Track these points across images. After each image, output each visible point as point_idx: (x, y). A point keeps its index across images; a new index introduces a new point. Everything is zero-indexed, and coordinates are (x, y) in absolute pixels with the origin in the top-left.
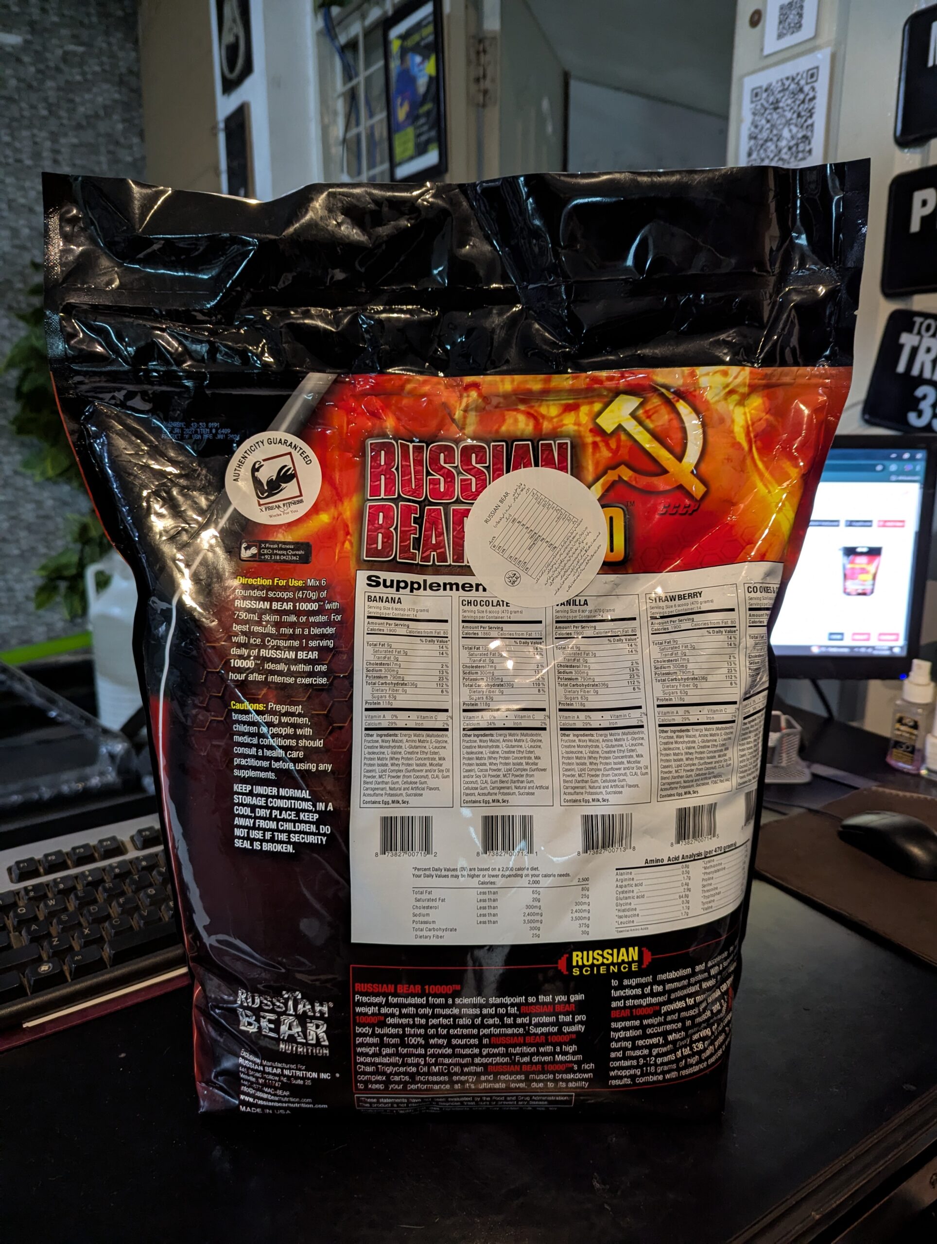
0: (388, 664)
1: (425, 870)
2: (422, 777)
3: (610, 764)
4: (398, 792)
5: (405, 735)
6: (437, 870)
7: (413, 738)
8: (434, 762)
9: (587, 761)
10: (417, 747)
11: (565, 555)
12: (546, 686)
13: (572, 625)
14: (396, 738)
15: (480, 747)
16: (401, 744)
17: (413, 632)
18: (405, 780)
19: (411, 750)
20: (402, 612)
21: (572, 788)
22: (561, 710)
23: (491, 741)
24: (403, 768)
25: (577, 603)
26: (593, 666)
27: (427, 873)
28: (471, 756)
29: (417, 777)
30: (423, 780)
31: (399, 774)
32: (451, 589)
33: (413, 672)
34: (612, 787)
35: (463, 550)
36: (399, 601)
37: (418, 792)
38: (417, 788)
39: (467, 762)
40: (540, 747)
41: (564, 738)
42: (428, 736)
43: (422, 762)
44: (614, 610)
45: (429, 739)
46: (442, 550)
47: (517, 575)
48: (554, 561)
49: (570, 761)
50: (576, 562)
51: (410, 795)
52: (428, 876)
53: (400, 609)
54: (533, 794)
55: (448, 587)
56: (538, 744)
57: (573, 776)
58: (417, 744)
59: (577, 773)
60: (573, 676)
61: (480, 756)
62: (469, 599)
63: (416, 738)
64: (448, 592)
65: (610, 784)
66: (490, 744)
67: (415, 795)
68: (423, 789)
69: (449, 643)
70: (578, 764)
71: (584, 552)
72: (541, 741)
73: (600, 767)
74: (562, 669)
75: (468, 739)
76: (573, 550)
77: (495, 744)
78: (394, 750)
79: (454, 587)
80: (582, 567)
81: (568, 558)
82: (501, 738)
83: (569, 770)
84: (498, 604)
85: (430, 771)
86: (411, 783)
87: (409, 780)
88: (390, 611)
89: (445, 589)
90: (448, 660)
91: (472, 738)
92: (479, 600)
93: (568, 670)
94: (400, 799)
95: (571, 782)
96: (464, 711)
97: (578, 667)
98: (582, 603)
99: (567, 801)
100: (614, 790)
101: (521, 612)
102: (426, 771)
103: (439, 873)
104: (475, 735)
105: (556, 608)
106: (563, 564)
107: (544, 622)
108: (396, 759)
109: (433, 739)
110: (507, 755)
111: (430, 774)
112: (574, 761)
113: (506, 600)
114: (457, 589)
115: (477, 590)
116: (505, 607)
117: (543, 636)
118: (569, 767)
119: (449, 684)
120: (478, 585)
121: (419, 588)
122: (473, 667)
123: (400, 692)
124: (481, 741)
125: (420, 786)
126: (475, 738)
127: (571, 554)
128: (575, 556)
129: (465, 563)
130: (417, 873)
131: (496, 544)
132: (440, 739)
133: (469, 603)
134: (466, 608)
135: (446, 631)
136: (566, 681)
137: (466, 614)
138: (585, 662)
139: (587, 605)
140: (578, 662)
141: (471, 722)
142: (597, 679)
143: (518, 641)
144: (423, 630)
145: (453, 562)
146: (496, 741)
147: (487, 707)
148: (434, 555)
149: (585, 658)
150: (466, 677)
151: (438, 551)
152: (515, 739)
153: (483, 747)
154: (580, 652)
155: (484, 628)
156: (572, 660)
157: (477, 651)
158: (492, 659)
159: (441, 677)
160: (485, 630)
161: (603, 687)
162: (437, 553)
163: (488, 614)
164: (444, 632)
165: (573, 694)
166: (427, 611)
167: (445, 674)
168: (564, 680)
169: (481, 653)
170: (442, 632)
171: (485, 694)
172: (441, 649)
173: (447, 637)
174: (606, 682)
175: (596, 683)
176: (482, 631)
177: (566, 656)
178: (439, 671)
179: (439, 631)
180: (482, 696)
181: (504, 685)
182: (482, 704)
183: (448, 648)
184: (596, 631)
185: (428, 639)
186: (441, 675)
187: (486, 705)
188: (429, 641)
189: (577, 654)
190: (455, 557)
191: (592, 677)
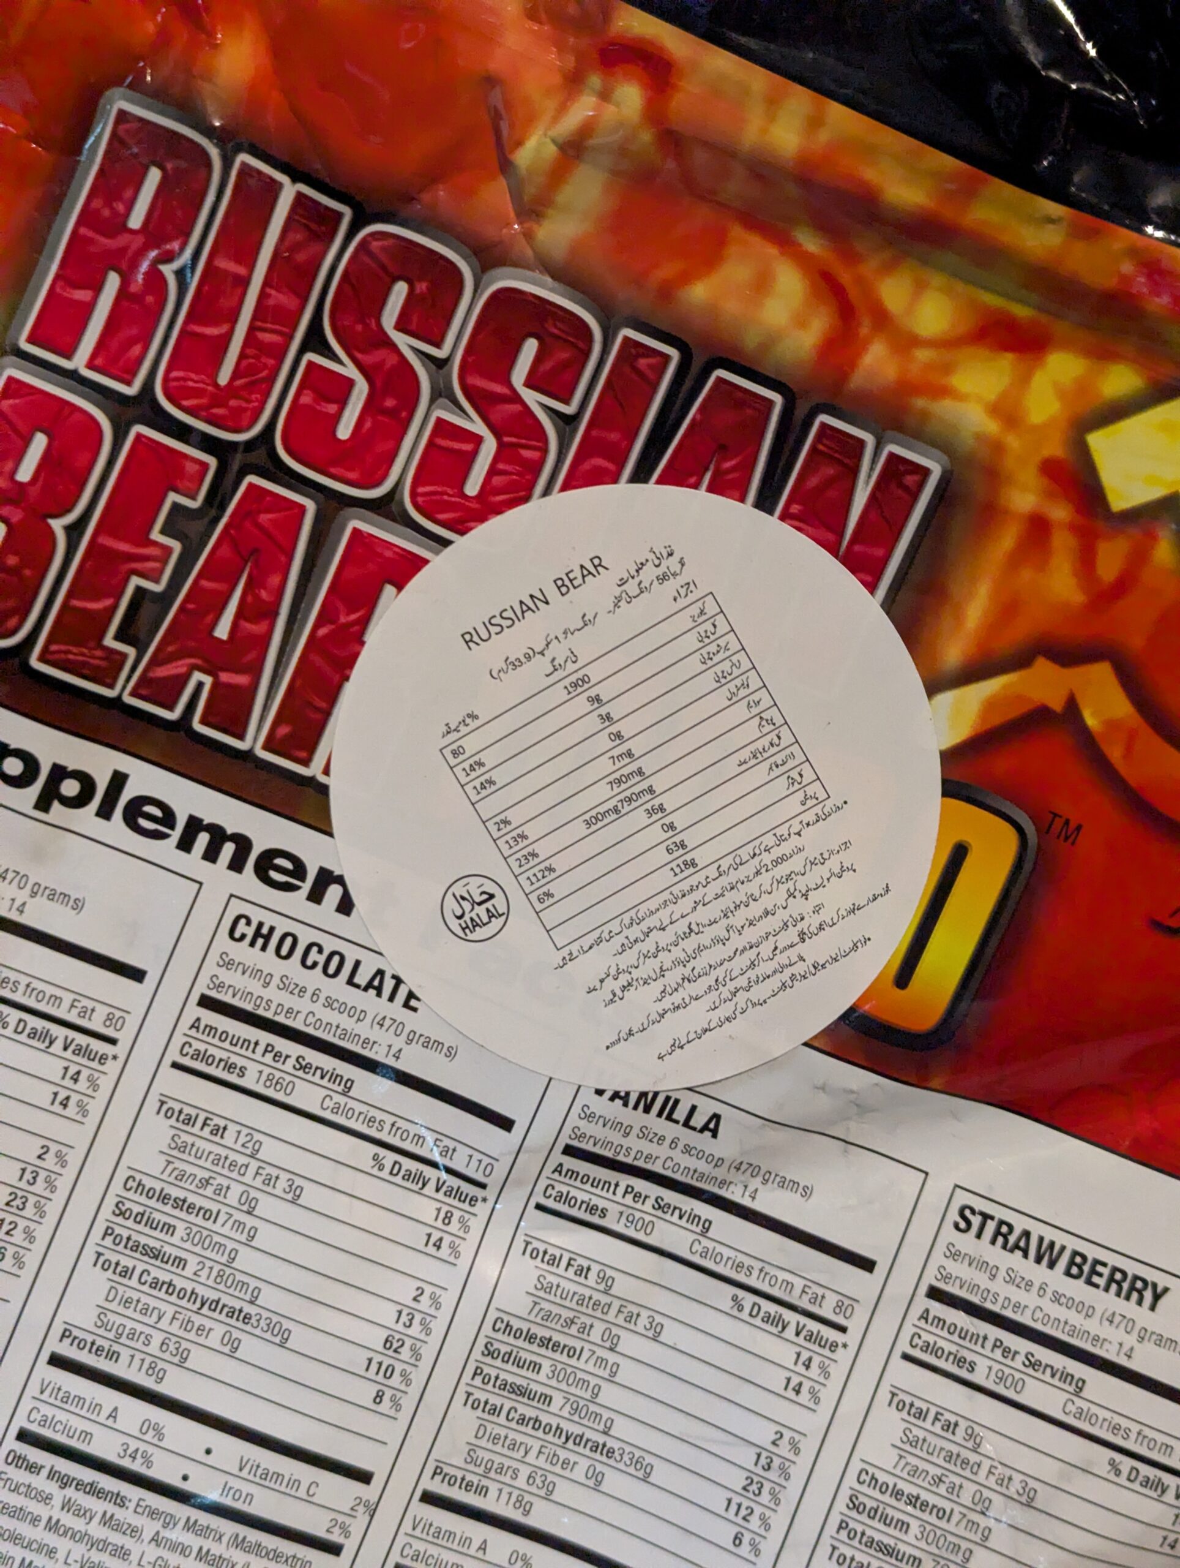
11: (714, 910)
12: (414, 1391)
13: (625, 1180)
15: (53, 1526)
22: (429, 1498)
23: (107, 1521)
25: (680, 1114)
26: (628, 1373)
32: (211, 855)
35: (327, 714)
44: (807, 1192)
46: (242, 680)
47: (499, 902)
48: (664, 915)
50: (742, 961)
55: (203, 839)
60: (539, 1382)
61: (40, 1560)
62: (269, 920)
64: (193, 862)
66: (97, 1531)
69: (112, 1068)
71: (792, 935)
74: (504, 1343)
75: (20, 1476)
76: (756, 910)
77: (116, 1538)
79: (228, 849)
80: (759, 992)
81: (719, 930)
82: (150, 1528)
84: (375, 985)
89: (185, 844)
90: (77, 1136)
91: (40, 1482)
92: (305, 937)
93: (529, 1352)
96: (58, 1361)
97: (572, 1352)
98: (698, 1121)
101: (451, 1053)
104: (52, 1475)
105: (587, 1097)
106: (690, 944)
107: (518, 1130)
113: (411, 982)
114: (237, 865)
115: (316, 896)
116: (396, 1009)
117: (494, 1182)
119: (43, 1233)
120: (326, 878)
121: (79, 801)
122: (164, 1198)
124: (67, 1505)
126: (52, 1487)
127: (739, 918)
128: (751, 935)
129: (314, 770)
131: (471, 744)
133: (262, 936)
134: (242, 952)
135: (118, 1014)
136: (501, 1392)
137: (226, 976)
138: (608, 1344)
139: (715, 1136)
140: (580, 1335)
141: (61, 1416)
142: (622, 1429)
143: (390, 1157)
144: (24, 980)
145: (268, 746)
146: (125, 1526)
147: (149, 1383)
148: (200, 685)
149: (615, 1330)
150: (118, 1230)
151: (225, 677)
152: (201, 1549)
153: (65, 1533)
154: (604, 1299)
155: (277, 1056)
156: (562, 1321)
157: (213, 1138)
158: (253, 1193)
159: (20, 1193)
160: (279, 1065)
161: (631, 1470)
162: (216, 685)
163: (318, 1008)
164: (109, 1018)
165: (505, 1451)
166: (78, 905)
167: (39, 1187)
168: (494, 1386)
169: (224, 1152)
170: (101, 1012)
171: (164, 1324)
172: (68, 1083)
173: (113, 1041)
174: (649, 1459)
175: (611, 1443)
176: (261, 1067)
177: (547, 1296)
178: (23, 1165)
179: (90, 1004)
180: (148, 1330)
181: (253, 1321)
182: (136, 1362)
183: (95, 1087)
184: (705, 1242)
185: (34, 1022)
186: (23, 1185)
187: (150, 1372)
188: (33, 1034)
189: (592, 1302)
190: (283, 730)
191: (606, 1414)
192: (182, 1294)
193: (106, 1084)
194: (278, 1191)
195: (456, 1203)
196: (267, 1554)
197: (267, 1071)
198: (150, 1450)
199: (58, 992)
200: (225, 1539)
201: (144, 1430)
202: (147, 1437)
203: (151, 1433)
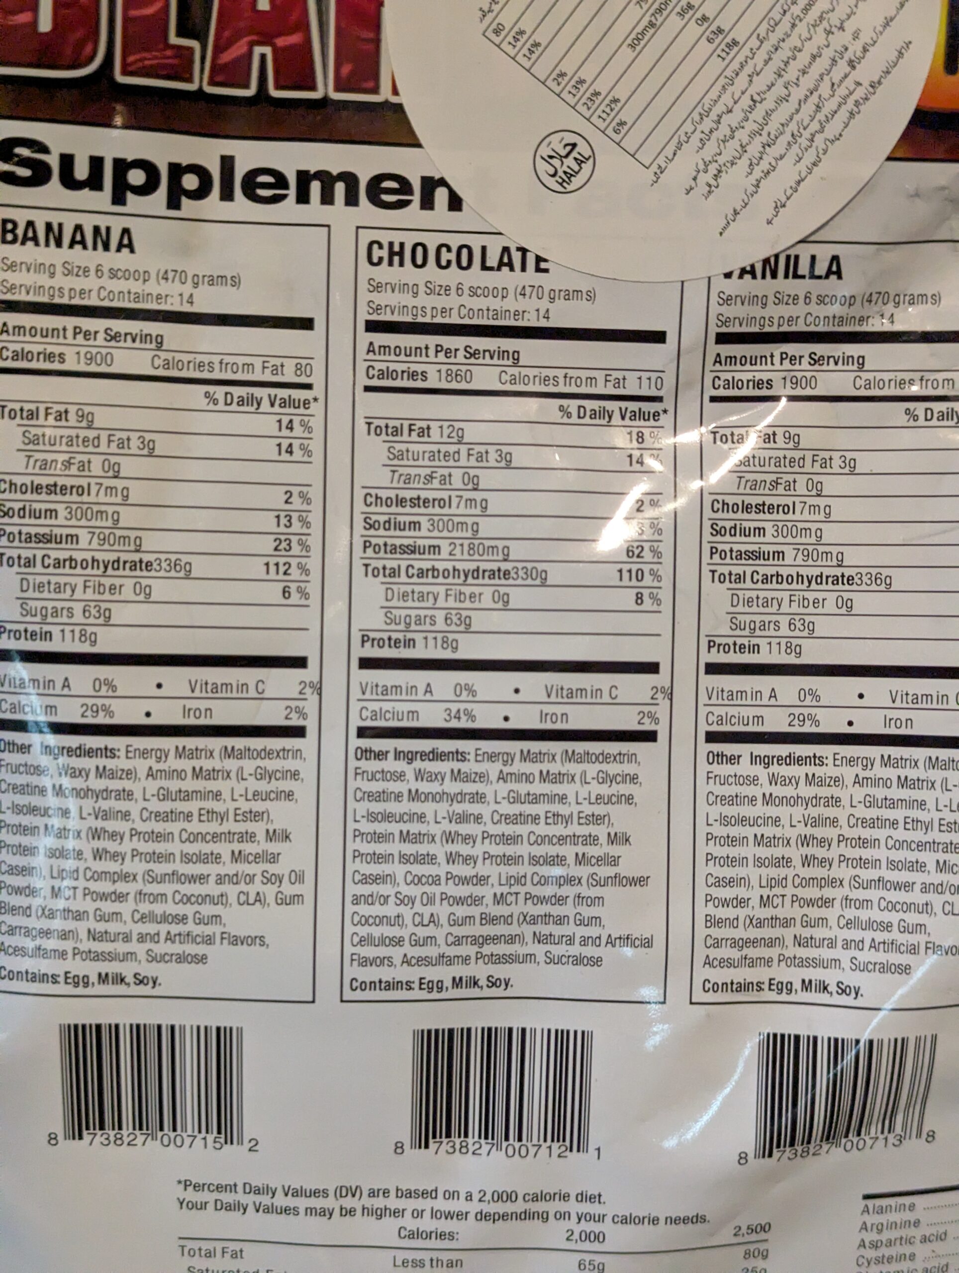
0: (81, 490)
1: (219, 1188)
2: (204, 899)
3: (875, 863)
4: (121, 947)
5: (144, 754)
6: (258, 1191)
7: (173, 763)
8: (249, 848)
9: (795, 853)
10: (187, 796)
11: (768, 75)
12: (667, 583)
13: (778, 349)
14: (111, 764)
15: (415, 796)
16: (127, 784)
17: (180, 367)
18: (145, 907)
19: (167, 806)
20: (136, 286)
21: (735, 943)
22: (713, 669)
23: (457, 776)
24: (137, 867)
25: (804, 268)
26: (840, 509)
27: (227, 1198)
28: (381, 827)
29: (188, 899)
30: (207, 910)
31: (121, 887)
32: (327, 198)
33: (174, 518)
34: (874, 946)
35: (377, 42)
36: (127, 242)
37: (191, 949)
38: (188, 937)
39: (367, 848)
40: (629, 799)
41: (717, 769)
42: (229, 753)
43: (207, 848)
44: (936, 299)
45: (232, 764)
46: (295, 39)
47: (583, 149)
48: (727, 99)
49: (733, 852)
50: (808, 108)
51: (162, 959)
52: (229, 1208)
53: (127, 275)
54: (596, 962)
55: (315, 187)
56: (625, 789)
57: (742, 902)
58: (190, 784)
59: (754, 894)
60: (768, 542)
61: (415, 828)
62: (397, 238)
63: (186, 765)
64: (315, 209)
65: (868, 936)
66: (452, 787)
67: (181, 959)
68: (209, 940)
69: (316, 409)
70: (760, 862)
71: (842, 67)
72: (634, 779)
73: (837, 872)
74: (727, 520)
75: (373, 765)
76: (803, 58)
77: (469, 788)
78: (104, 805)
79: (340, 188)
80: (832, 129)
81: (779, 90)
82: (493, 769)
83: (730, 882)
84: (505, 262)
85: (234, 879)
86: (165, 918)
87: (158, 909)
88: (91, 283)
89: (303, 197)
90: (311, 474)
91: (391, 765)
92: (432, 242)
93: (751, 520)
94: (127, 969)
95: (733, 923)
96: (366, 663)
97: (786, 510)
98: (821, 268)
99: (715, 988)
100: (881, 957)
101: (591, 296)
102: (220, 880)
103: (266, 1200)
104: (398, 755)
105: (721, 285)
106: (758, 114)
107: (671, 338)
108: (113, 836)
109: (249, 765)
110: (509, 829)
111: (231, 890)
112: (749, 851)
113: (535, 248)
114: (352, 200)
115: (427, 203)
116: (531, 276)
117: (666, 392)
118: (728, 872)
119: (313, 564)
120: (430, 185)
121: (201, 193)
122: (401, 502)
123: (128, 593)
124: (419, 775)
125: (197, 930)
126: (401, 766)
127: (792, 73)
128: (807, 82)
129: (385, 94)
130: (191, 1195)
131: (507, 18)
132: (271, 765)
133: (396, 254)
134: (384, 273)
135: (304, 362)
136: (739, 562)
137: (381, 299)
138: (814, 492)
139: (840, 277)
140: (788, 493)
141: (387, 706)
142: (852, 557)
143: (573, 405)
144: (216, 359)
145: (338, 89)
146: (473, 776)
147: (447, 655)
148: (263, 57)
149: (816, 478)
150: (374, 541)
151: (281, 42)
152: (541, 772)
153: (426, 798)
154: (797, 454)
155: (448, 352)
156: (768, 485)
157: (422, 439)
158: (472, 472)
159: (283, 537)
160: (452, 360)
161: (874, 587)
162: (275, 51)
163: (466, 300)
164: (298, 367)
165: (761, 610)
166: (235, 282)
167: (296, 527)
168: (732, 558)
169: (435, 448)
170: (290, 365)
171: (441, 603)
172: (285, 432)
173: (308, 387)
174: (885, 572)
175: (848, 572)
176: (438, 367)
177: (748, 469)
178: (276, 513)
179: (278, 362)
180: (430, 613)
181: (513, 574)
182: (431, 642)
183: (310, 430)
184: (864, 375)
185: (238, 391)
186: (282, 529)
187: (445, 645)
188: (241, 402)
189: (787, 461)
190: (346, 70)
191: (835, 550)
192: (446, 573)
193: (316, 423)
194: (492, 463)
195: (642, 423)
196: (597, 758)
197: (444, 368)
198: (469, 706)
199: (248, 360)
200: (558, 758)
201: (458, 693)
202: (463, 698)
203: (465, 693)
